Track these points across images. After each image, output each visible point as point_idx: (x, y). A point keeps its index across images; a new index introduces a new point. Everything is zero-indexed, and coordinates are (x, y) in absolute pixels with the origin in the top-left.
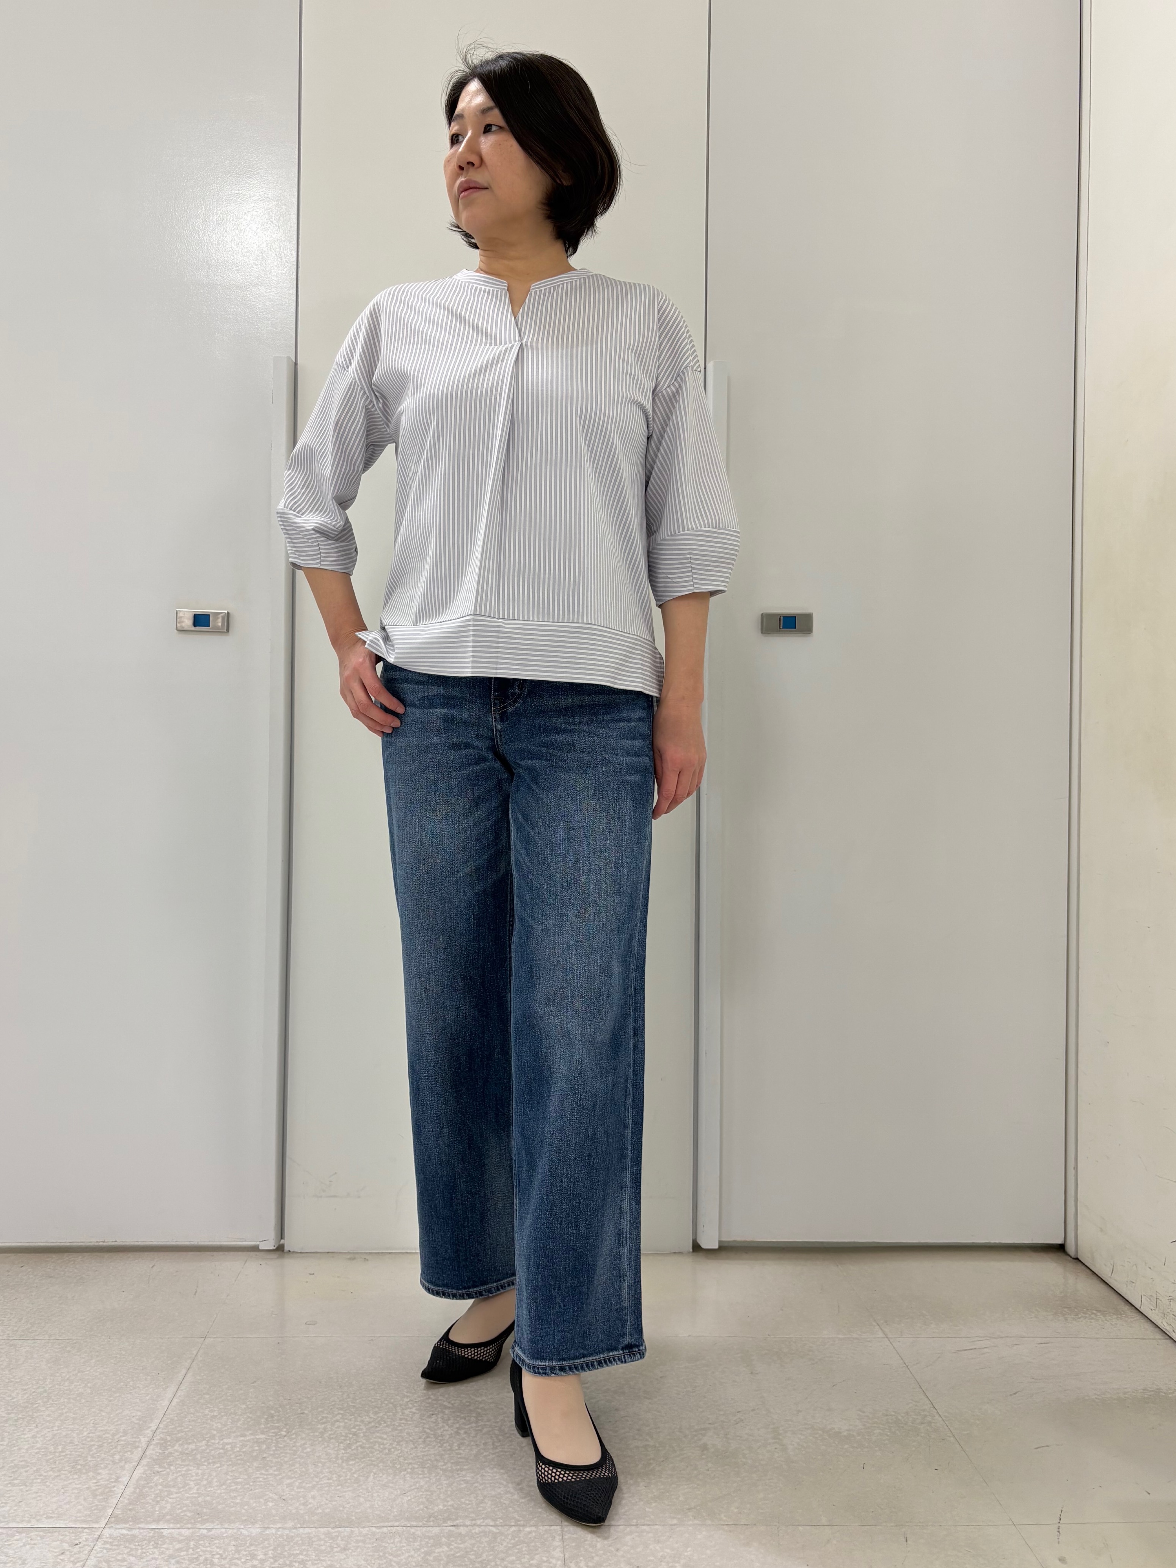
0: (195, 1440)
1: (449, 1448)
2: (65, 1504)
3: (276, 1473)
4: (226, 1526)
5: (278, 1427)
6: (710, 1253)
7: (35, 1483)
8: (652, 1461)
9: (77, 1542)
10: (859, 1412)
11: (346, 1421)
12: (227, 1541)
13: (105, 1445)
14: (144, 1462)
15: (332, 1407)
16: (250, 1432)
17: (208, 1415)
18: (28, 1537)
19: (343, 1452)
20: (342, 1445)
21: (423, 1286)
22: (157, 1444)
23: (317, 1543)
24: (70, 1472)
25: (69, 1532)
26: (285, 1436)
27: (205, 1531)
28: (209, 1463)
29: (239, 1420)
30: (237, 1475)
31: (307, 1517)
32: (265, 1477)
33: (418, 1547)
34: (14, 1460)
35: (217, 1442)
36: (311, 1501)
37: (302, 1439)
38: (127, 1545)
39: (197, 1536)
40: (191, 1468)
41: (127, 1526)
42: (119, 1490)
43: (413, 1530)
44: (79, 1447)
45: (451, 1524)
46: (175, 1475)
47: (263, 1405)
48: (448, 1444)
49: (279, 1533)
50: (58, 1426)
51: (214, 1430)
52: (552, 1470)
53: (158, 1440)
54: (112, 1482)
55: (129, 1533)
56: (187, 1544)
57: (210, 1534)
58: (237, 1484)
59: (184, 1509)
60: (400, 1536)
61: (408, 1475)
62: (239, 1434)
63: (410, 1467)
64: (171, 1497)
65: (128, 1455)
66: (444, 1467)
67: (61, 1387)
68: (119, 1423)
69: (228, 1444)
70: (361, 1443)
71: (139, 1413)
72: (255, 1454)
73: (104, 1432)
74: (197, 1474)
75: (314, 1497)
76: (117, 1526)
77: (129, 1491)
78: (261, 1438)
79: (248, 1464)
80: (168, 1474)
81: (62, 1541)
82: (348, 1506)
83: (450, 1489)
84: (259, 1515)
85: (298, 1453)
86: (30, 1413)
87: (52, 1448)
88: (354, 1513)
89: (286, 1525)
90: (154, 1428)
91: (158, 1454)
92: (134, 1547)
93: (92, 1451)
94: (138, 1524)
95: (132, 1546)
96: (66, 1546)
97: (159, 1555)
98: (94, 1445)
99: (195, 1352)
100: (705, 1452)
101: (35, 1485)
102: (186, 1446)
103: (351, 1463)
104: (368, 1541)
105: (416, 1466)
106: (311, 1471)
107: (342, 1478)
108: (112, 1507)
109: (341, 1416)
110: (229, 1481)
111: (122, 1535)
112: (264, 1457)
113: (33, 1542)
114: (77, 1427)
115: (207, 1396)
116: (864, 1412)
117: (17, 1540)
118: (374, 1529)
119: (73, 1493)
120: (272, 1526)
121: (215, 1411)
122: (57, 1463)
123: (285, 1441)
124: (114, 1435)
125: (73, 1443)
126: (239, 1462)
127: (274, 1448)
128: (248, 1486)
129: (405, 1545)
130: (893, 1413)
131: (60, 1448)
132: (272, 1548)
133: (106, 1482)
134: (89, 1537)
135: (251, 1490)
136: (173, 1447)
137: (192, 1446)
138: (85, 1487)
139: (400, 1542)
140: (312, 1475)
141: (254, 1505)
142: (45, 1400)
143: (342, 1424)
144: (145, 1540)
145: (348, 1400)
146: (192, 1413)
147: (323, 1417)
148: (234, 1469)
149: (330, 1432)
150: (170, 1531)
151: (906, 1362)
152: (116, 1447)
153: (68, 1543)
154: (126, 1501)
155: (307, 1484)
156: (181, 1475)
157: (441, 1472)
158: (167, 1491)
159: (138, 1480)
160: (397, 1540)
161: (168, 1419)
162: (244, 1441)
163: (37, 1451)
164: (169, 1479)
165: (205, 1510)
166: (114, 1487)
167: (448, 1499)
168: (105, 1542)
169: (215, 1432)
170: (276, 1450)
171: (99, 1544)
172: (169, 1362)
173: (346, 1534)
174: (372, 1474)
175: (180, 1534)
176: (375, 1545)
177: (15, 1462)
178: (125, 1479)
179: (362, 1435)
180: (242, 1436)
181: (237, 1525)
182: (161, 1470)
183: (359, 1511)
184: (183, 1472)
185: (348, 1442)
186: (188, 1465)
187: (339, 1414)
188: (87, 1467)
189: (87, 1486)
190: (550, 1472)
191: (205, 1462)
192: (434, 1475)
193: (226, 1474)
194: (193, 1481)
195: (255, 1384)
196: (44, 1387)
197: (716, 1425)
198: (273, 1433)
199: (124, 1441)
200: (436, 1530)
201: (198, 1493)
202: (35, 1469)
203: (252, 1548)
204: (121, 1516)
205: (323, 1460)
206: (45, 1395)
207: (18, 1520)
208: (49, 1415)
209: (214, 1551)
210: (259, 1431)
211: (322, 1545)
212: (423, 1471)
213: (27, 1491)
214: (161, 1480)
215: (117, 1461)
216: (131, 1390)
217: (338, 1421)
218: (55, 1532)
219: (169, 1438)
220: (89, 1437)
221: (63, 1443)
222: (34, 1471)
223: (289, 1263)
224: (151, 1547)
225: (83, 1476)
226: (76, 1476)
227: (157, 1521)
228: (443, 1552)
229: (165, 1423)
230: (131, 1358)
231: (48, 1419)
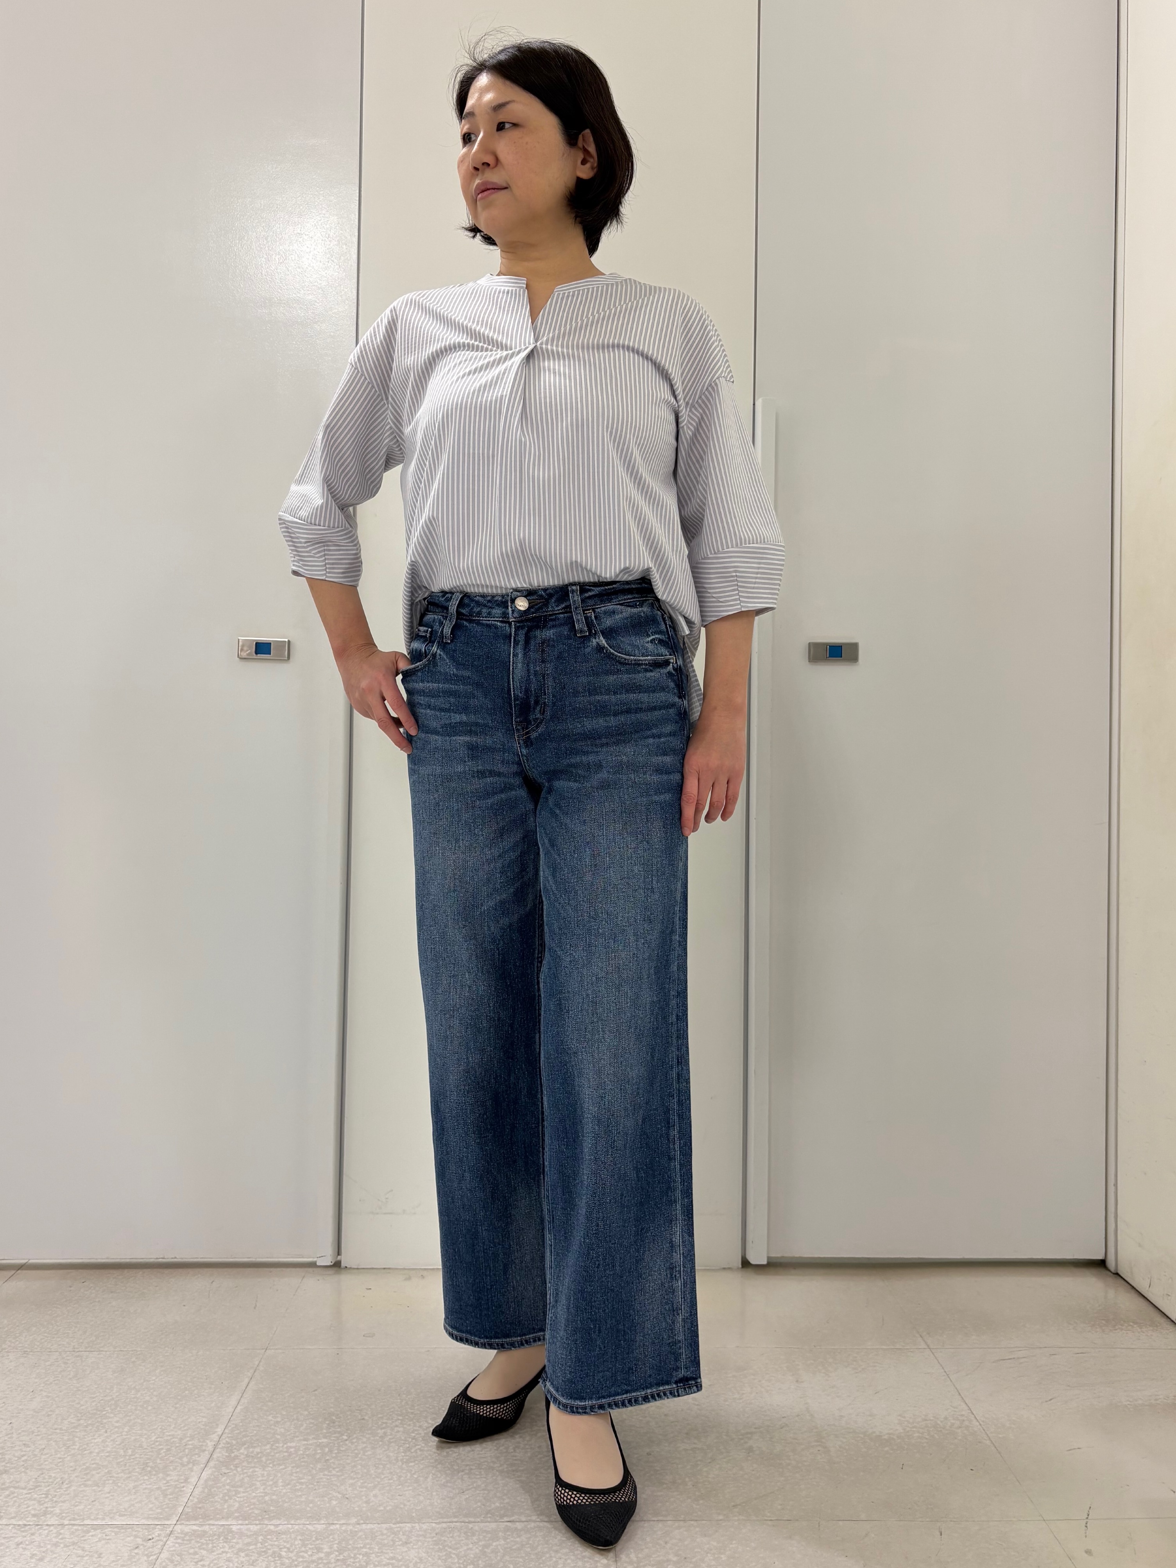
0: (260, 1444)
1: (505, 1451)
2: (137, 1503)
3: (338, 1474)
4: (292, 1522)
5: (339, 1432)
6: (759, 1268)
7: (108, 1483)
8: (699, 1463)
9: (151, 1537)
10: (899, 1418)
11: (405, 1426)
12: (293, 1536)
13: (173, 1448)
14: (211, 1464)
15: (391, 1413)
16: (313, 1436)
17: (272, 1420)
18: (103, 1533)
19: (403, 1454)
20: (401, 1448)
21: (446, 1332)
22: (223, 1448)
23: (380, 1537)
24: (140, 1474)
25: (142, 1528)
26: (346, 1440)
27: (272, 1527)
28: (274, 1465)
29: (302, 1425)
30: (301, 1476)
31: (369, 1514)
32: (328, 1477)
33: (476, 1541)
34: (86, 1463)
35: (281, 1445)
36: (373, 1499)
37: (363, 1443)
38: (198, 1540)
39: (266, 1531)
40: (257, 1469)
41: (198, 1522)
42: (189, 1489)
43: (471, 1526)
44: (148, 1451)
45: (508, 1520)
46: (242, 1476)
47: (324, 1412)
48: (503, 1447)
49: (343, 1528)
50: (126, 1432)
51: (278, 1434)
52: (568, 1493)
53: (224, 1444)
54: (182, 1483)
55: (200, 1529)
56: (256, 1538)
57: (276, 1530)
58: (302, 1484)
59: (252, 1507)
60: (459, 1531)
61: (465, 1476)
62: (302, 1438)
63: (468, 1468)
64: (239, 1496)
65: (195, 1457)
66: (500, 1468)
67: (128, 1395)
68: (185, 1428)
69: (291, 1447)
70: (419, 1447)
71: (204, 1420)
72: (318, 1456)
73: (171, 1437)
74: (263, 1475)
75: (375, 1496)
76: (187, 1523)
77: (197, 1491)
78: (323, 1442)
79: (311, 1466)
80: (235, 1475)
81: (136, 1536)
82: (408, 1504)
83: (506, 1488)
84: (324, 1512)
85: (360, 1456)
86: (99, 1420)
87: (122, 1452)
88: (414, 1511)
89: (350, 1522)
90: (220, 1433)
91: (224, 1457)
92: (205, 1542)
93: (160, 1454)
94: (208, 1520)
95: (203, 1541)
96: (139, 1541)
97: (229, 1548)
98: (162, 1449)
99: (257, 1363)
100: (751, 1454)
101: (107, 1486)
102: (251, 1450)
103: (411, 1464)
104: (428, 1535)
105: (474, 1467)
106: (372, 1472)
107: (402, 1478)
108: (182, 1505)
109: (400, 1421)
110: (294, 1481)
111: (193, 1530)
112: (328, 1460)
113: (108, 1538)
114: (145, 1432)
115: (270, 1404)
116: (904, 1417)
117: (92, 1536)
118: (434, 1525)
119: (144, 1493)
120: (336, 1522)
121: (278, 1417)
122: (128, 1465)
123: (346, 1445)
124: (181, 1439)
125: (142, 1447)
126: (303, 1464)
127: (336, 1451)
128: (312, 1486)
129: (463, 1539)
130: (932, 1418)
131: (130, 1452)
132: (337, 1542)
133: (176, 1483)
134: (162, 1532)
135: (315, 1490)
136: (238, 1450)
137: (258, 1450)
138: (155, 1487)
139: (459, 1536)
140: (373, 1476)
141: (319, 1503)
142: (113, 1407)
143: (401, 1429)
144: (215, 1535)
145: (407, 1407)
146: (255, 1419)
147: (383, 1423)
148: (298, 1470)
149: (390, 1437)
150: (239, 1527)
151: (946, 1371)
152: (184, 1451)
153: (142, 1538)
154: (196, 1500)
155: (369, 1483)
156: (249, 1477)
157: (498, 1473)
158: (234, 1490)
159: (206, 1481)
160: (455, 1534)
161: (233, 1424)
162: (307, 1444)
163: (107, 1454)
164: (236, 1480)
165: (272, 1508)
166: (183, 1487)
167: (505, 1497)
168: (176, 1537)
169: (279, 1437)
170: (338, 1453)
171: (172, 1539)
172: (232, 1372)
173: (407, 1529)
174: (431, 1474)
175: (248, 1530)
176: (435, 1539)
177: (87, 1465)
178: (193, 1480)
179: (421, 1439)
180: (305, 1440)
181: (302, 1521)
182: (228, 1471)
183: (419, 1508)
184: (249, 1474)
185: (408, 1446)
186: (254, 1467)
187: (399, 1419)
188: (157, 1469)
189: (157, 1486)
190: (566, 1494)
191: (270, 1463)
192: (490, 1475)
193: (291, 1474)
194: (260, 1481)
195: (316, 1392)
196: (111, 1396)
197: (761, 1429)
198: (334, 1437)
199: (192, 1444)
200: (493, 1525)
201: (264, 1492)
202: (106, 1471)
203: (318, 1542)
204: (191, 1514)
205: (383, 1462)
206: (113, 1402)
207: (92, 1518)
208: (117, 1422)
209: (281, 1545)
210: (321, 1435)
211: (384, 1540)
212: (480, 1472)
213: (100, 1491)
214: (228, 1481)
215: (186, 1464)
216: (196, 1397)
217: (397, 1426)
218: (129, 1528)
219: (234, 1442)
220: (157, 1441)
221: (132, 1447)
222: (106, 1473)
223: (346, 1279)
224: (222, 1542)
225: (153, 1477)
226: (146, 1478)
227: (227, 1518)
228: (500, 1545)
229: (230, 1428)
230: (194, 1368)
231: (117, 1425)
